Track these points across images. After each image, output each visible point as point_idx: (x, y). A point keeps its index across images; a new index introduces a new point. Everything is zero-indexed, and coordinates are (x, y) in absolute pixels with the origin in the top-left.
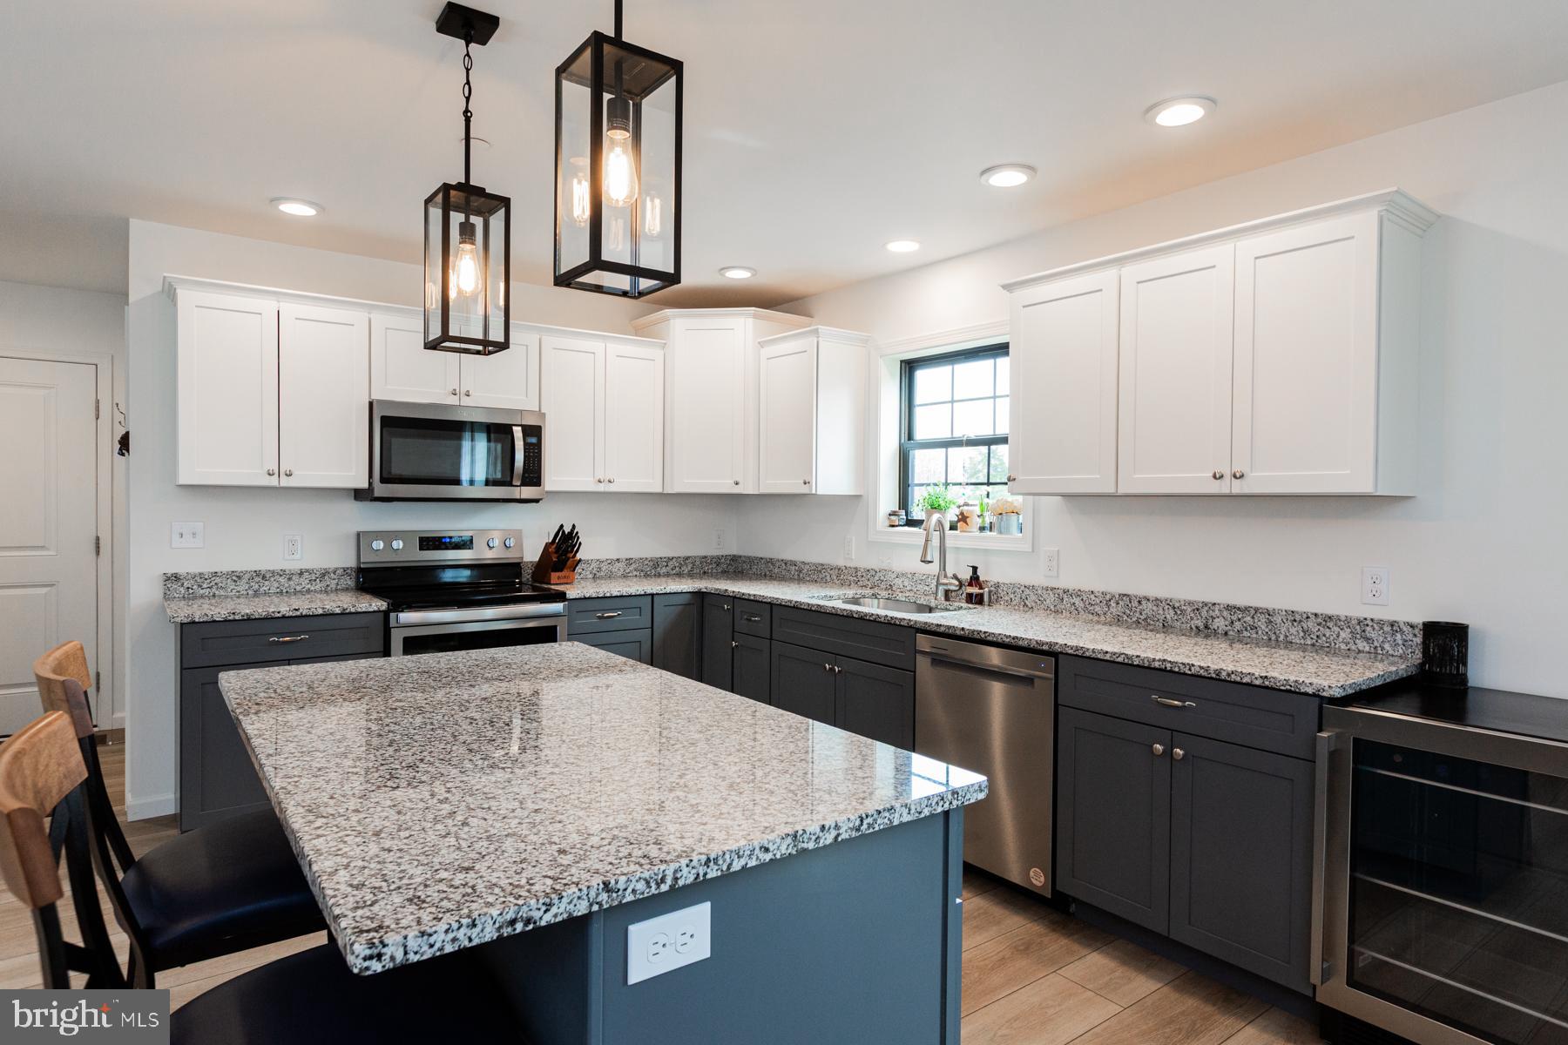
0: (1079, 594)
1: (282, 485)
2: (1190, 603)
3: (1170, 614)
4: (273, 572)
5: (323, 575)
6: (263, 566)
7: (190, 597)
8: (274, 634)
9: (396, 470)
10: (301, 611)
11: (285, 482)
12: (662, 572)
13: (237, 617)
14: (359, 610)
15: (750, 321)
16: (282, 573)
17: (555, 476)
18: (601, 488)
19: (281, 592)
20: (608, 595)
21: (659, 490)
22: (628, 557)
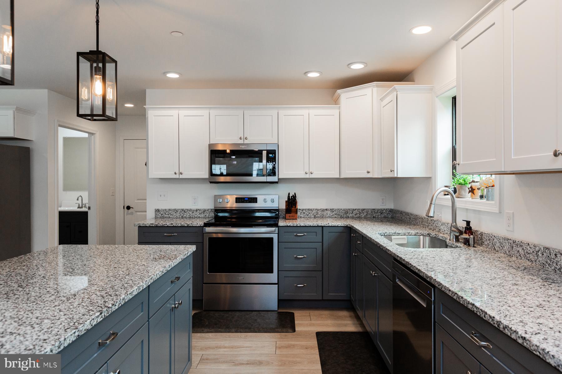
0: (521, 244)
1: (180, 178)
4: (187, 210)
5: (204, 211)
6: (185, 207)
7: (163, 218)
8: (165, 233)
10: (173, 224)
11: (181, 176)
12: (349, 216)
13: (153, 225)
14: (193, 225)
15: (375, 89)
16: (190, 210)
17: (284, 172)
18: (307, 176)
19: (190, 217)
20: (299, 225)
22: (332, 208)
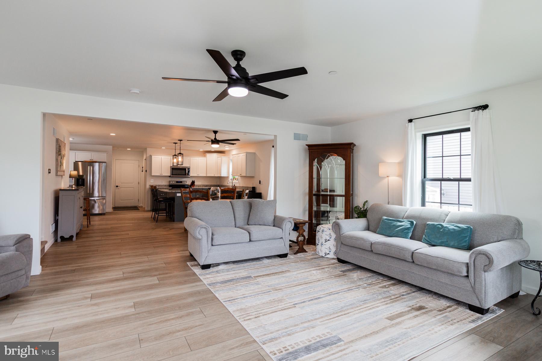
5: (166, 186)
6: (159, 184)
9: (173, 174)
11: (162, 175)
12: (209, 186)
15: (216, 155)
17: (191, 174)
18: (198, 176)
20: (198, 188)
21: (205, 176)
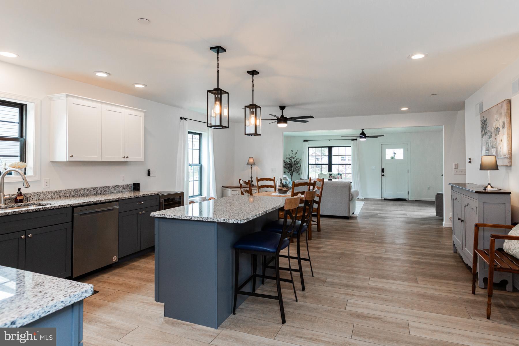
0: (61, 191)
2: (93, 188)
3: (88, 192)
